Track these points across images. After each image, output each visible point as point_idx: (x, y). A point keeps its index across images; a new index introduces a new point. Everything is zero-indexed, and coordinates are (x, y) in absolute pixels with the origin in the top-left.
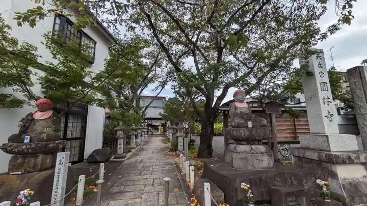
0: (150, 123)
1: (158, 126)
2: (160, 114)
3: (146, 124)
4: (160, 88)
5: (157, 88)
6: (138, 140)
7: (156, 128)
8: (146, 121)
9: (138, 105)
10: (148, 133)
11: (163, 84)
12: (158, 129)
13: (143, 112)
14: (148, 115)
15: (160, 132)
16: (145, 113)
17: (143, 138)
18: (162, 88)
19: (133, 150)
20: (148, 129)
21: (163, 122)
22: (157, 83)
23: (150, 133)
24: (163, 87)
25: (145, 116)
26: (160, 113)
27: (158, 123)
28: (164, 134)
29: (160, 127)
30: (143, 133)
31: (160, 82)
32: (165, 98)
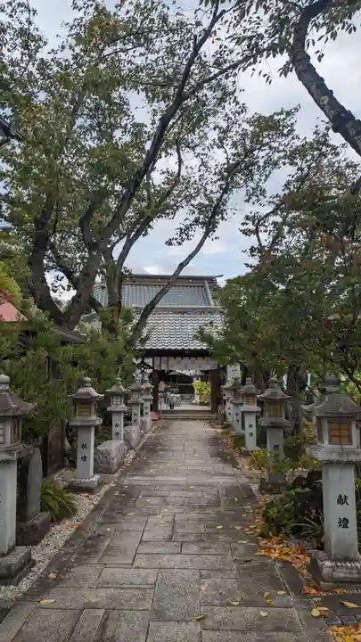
0: (164, 367)
1: (190, 379)
2: (202, 336)
3: (150, 371)
4: (199, 232)
5: (185, 232)
6: (113, 446)
7: (184, 386)
8: (149, 361)
9: (116, 303)
10: (154, 408)
11: (211, 217)
12: (191, 390)
13: (137, 329)
14: (153, 337)
15: (197, 399)
16: (145, 332)
17: (134, 430)
18: (206, 235)
19: (84, 504)
20: (155, 392)
21: (209, 365)
22: (183, 215)
23: (163, 406)
24: (210, 226)
25: (143, 341)
26: (201, 332)
27: (189, 369)
28: (214, 410)
29: (197, 383)
30: (136, 410)
31: (200, 207)
32: (211, 280)
